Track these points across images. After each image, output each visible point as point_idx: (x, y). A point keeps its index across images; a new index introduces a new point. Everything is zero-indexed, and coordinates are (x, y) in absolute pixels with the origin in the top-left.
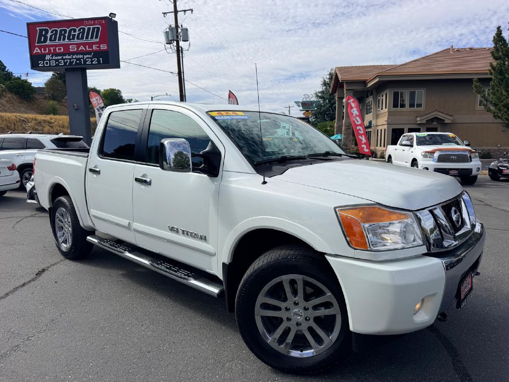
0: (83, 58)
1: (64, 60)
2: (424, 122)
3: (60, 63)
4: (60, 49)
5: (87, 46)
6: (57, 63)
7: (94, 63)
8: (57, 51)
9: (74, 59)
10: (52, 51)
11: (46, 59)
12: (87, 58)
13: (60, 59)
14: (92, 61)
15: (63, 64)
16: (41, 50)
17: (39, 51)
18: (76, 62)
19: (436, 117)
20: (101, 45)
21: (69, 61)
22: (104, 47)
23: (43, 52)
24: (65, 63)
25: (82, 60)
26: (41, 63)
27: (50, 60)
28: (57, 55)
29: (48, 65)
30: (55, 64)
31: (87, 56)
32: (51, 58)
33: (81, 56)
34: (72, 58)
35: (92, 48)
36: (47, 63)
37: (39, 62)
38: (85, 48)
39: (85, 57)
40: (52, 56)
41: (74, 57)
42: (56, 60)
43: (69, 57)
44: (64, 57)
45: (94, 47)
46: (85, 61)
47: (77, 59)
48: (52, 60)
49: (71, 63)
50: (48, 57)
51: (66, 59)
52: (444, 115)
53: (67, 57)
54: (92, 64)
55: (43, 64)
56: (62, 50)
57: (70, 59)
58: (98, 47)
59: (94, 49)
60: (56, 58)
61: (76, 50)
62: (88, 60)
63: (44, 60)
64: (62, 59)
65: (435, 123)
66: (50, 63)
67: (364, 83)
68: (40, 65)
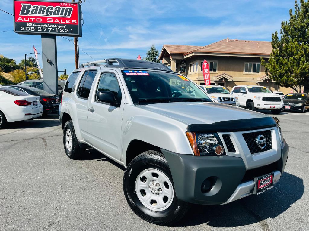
0: (58, 28)
1: (42, 27)
2: (218, 80)
3: (39, 29)
4: (40, 20)
5: (61, 20)
6: (36, 29)
7: (66, 32)
8: (37, 21)
9: (50, 27)
10: (33, 21)
11: (27, 26)
12: (60, 28)
13: (39, 27)
14: (64, 31)
15: (41, 30)
16: (23, 19)
17: (22, 19)
18: (52, 30)
19: (224, 78)
20: (72, 21)
21: (46, 28)
22: (74, 22)
23: (25, 20)
24: (43, 30)
25: (57, 29)
26: (22, 28)
27: (30, 27)
28: (37, 23)
29: (29, 30)
30: (34, 30)
31: (61, 27)
32: (31, 25)
33: (56, 26)
34: (49, 27)
35: (65, 22)
36: (28, 29)
37: (21, 27)
38: (60, 21)
39: (59, 27)
40: (32, 24)
41: (50, 26)
42: (35, 27)
43: (46, 26)
44: (42, 26)
45: (67, 21)
46: (59, 30)
47: (53, 28)
48: (32, 26)
49: (47, 30)
50: (29, 24)
51: (43, 27)
52: (228, 77)
53: (45, 26)
54: (64, 32)
55: (25, 29)
56: (41, 21)
57: (47, 27)
58: (70, 22)
59: (67, 22)
60: (36, 25)
61: (52, 21)
62: (62, 30)
63: (25, 26)
64: (41, 27)
65: (223, 81)
66: (30, 29)
67: (182, 55)
68: (22, 30)
